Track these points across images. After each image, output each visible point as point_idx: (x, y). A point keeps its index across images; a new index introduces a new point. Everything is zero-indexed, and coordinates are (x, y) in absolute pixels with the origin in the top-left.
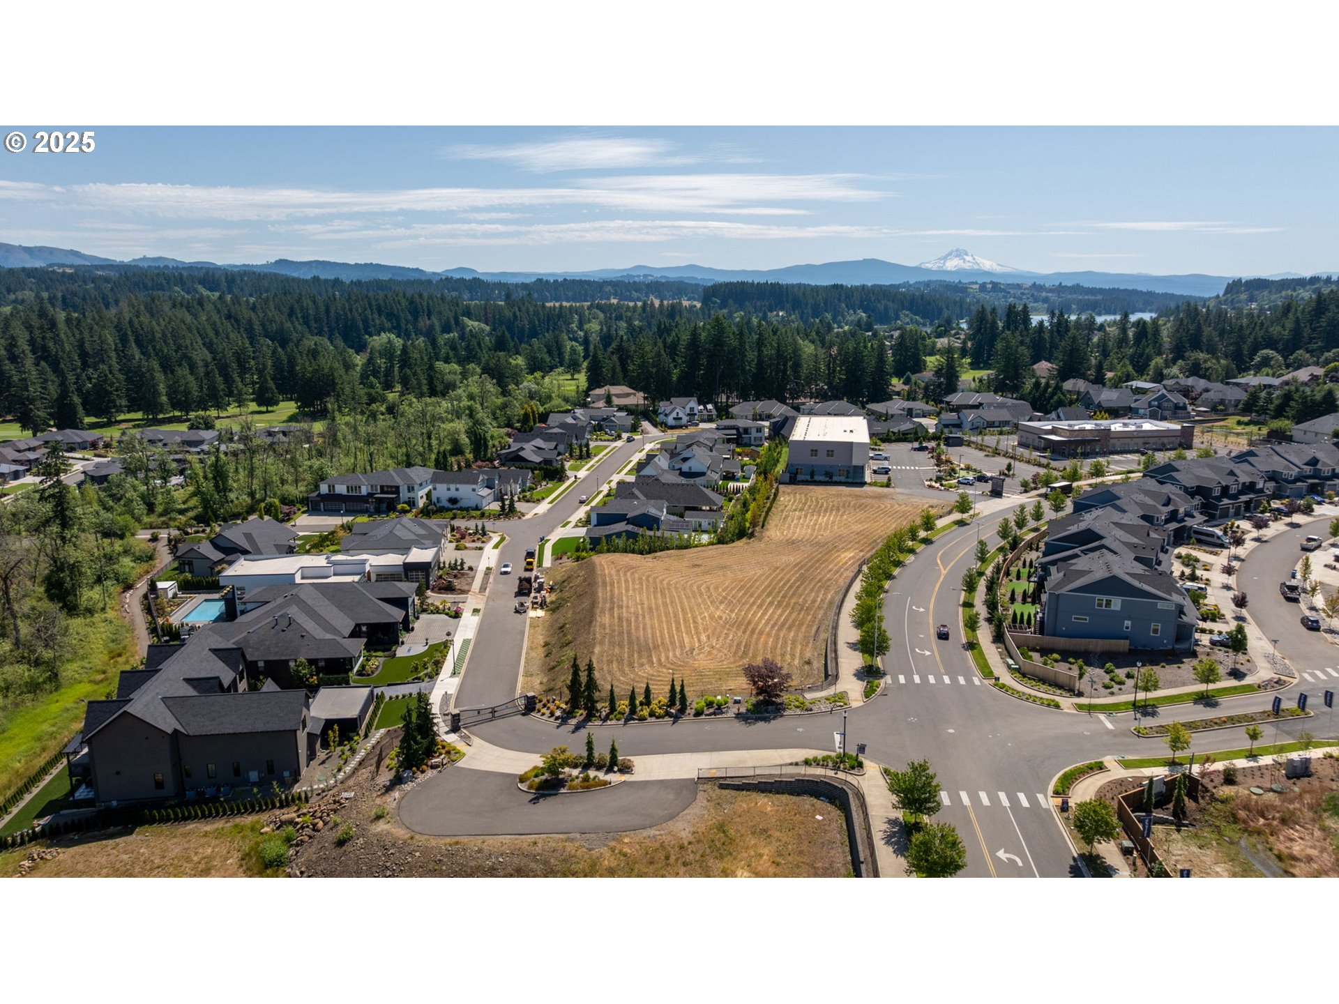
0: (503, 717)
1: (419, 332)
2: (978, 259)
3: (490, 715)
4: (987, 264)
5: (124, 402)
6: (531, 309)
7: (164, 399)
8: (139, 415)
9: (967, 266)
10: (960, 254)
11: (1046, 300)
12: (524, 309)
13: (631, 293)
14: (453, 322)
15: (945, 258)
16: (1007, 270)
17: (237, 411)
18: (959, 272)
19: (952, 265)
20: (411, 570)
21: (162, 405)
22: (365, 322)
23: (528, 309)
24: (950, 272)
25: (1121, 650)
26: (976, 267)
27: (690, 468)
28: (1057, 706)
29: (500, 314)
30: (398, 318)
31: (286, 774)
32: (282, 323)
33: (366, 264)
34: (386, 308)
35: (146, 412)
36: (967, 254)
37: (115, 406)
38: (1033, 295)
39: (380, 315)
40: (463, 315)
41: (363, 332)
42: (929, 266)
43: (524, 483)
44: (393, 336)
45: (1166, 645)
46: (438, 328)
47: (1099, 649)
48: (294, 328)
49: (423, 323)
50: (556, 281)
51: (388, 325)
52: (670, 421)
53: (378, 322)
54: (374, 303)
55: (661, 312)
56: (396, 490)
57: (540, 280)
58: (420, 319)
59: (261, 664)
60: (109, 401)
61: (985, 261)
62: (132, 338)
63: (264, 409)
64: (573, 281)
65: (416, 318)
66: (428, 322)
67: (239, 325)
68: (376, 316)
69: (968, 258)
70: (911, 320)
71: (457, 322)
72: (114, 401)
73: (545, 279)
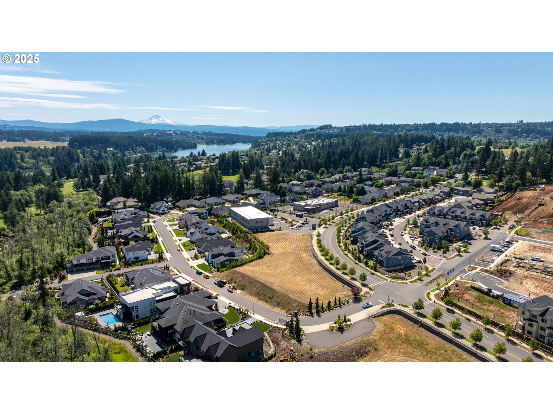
2: (165, 119)
4: (169, 122)
9: (160, 122)
10: (157, 117)
11: (202, 139)
15: (151, 119)
16: (177, 124)
18: (157, 125)
19: (154, 121)
24: (154, 125)
26: (164, 122)
28: (407, 283)
36: (160, 117)
38: (197, 137)
42: (145, 122)
52: (161, 211)
61: (167, 120)
69: (160, 119)
70: (162, 150)
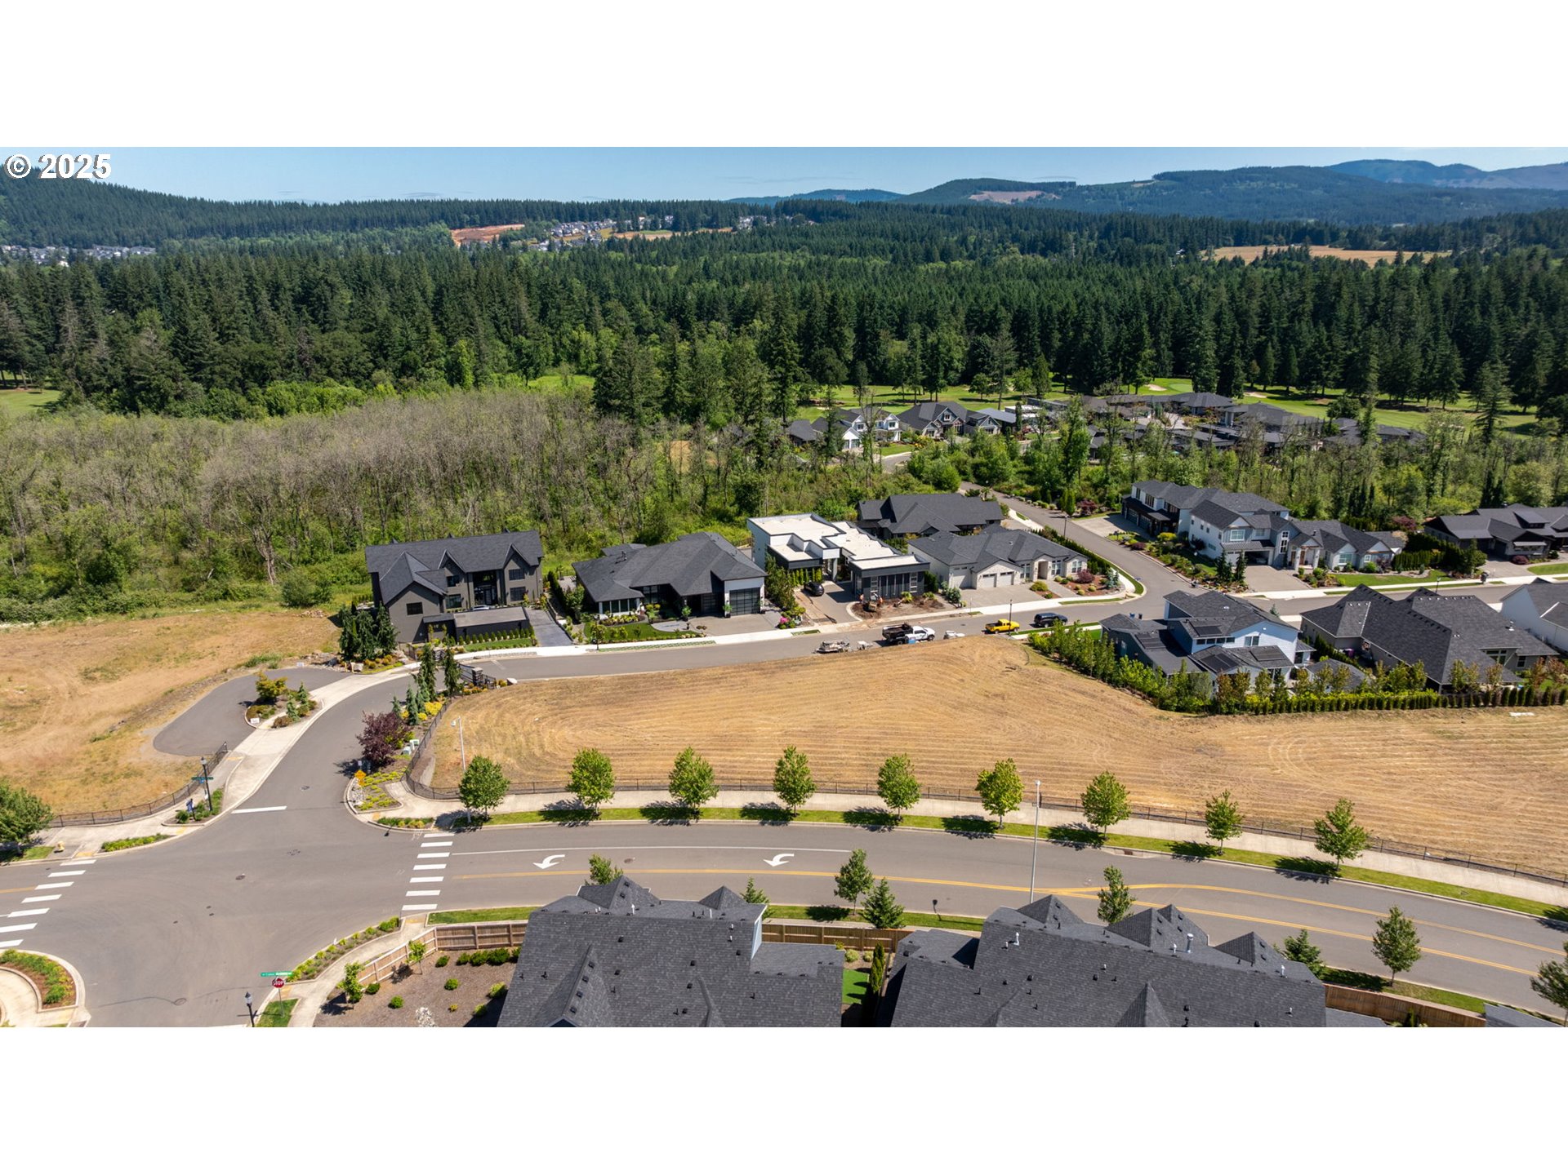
43: (1359, 556)
56: (1175, 514)
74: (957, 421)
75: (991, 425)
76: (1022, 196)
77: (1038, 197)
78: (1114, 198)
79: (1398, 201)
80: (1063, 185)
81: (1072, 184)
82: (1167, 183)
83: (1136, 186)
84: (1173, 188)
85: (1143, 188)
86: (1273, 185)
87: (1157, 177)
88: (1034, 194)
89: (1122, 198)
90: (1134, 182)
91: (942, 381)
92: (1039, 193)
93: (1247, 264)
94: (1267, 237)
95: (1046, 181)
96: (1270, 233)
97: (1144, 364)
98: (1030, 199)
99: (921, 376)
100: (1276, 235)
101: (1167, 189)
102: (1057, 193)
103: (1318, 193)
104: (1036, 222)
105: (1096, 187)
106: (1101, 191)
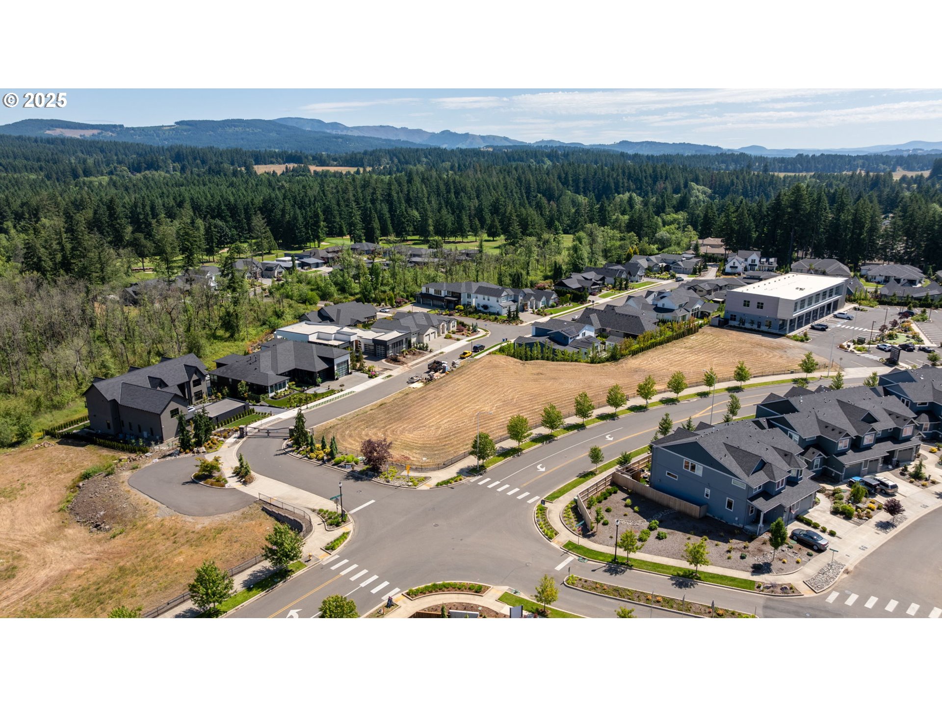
0: (274, 437)
1: (654, 192)
3: (266, 434)
5: (411, 229)
6: (747, 177)
7: (431, 228)
8: (417, 237)
12: (741, 177)
13: (878, 166)
14: (682, 186)
17: (474, 239)
20: (378, 345)
21: (429, 232)
22: (617, 184)
23: (744, 177)
25: (693, 514)
27: (663, 305)
28: (551, 538)
29: (720, 181)
30: (641, 182)
31: (158, 437)
32: (550, 184)
33: (680, 144)
34: (634, 175)
35: (421, 235)
37: (405, 231)
39: (628, 180)
40: (693, 181)
41: (614, 191)
43: (547, 301)
44: (634, 195)
45: (735, 521)
46: (670, 190)
47: (677, 508)
48: (558, 187)
49: (660, 185)
50: (807, 156)
51: (633, 186)
52: (728, 269)
53: (626, 185)
54: (627, 171)
55: (864, 182)
56: (458, 296)
57: (800, 156)
58: (658, 183)
59: (230, 380)
60: (403, 228)
62: (453, 191)
63: (491, 239)
64: (829, 156)
65: (655, 182)
66: (663, 185)
67: (521, 184)
68: (625, 181)
71: (686, 186)
72: (405, 228)
73: (805, 154)
74: (259, 269)
75: (281, 270)
76: (88, 133)
77: (99, 134)
78: (153, 136)
79: (317, 140)
80: (115, 126)
81: (121, 126)
82: (185, 127)
83: (165, 128)
84: (189, 130)
85: (170, 130)
86: (248, 130)
87: (176, 123)
88: (96, 132)
89: (158, 136)
90: (163, 126)
91: (216, 249)
92: (99, 131)
93: (278, 175)
94: (272, 159)
95: (102, 123)
96: (273, 157)
97: (322, 229)
98: (93, 135)
99: (204, 247)
100: (277, 158)
101: (185, 131)
102: (112, 132)
103: (273, 135)
104: (122, 151)
105: (138, 128)
106: (142, 130)
